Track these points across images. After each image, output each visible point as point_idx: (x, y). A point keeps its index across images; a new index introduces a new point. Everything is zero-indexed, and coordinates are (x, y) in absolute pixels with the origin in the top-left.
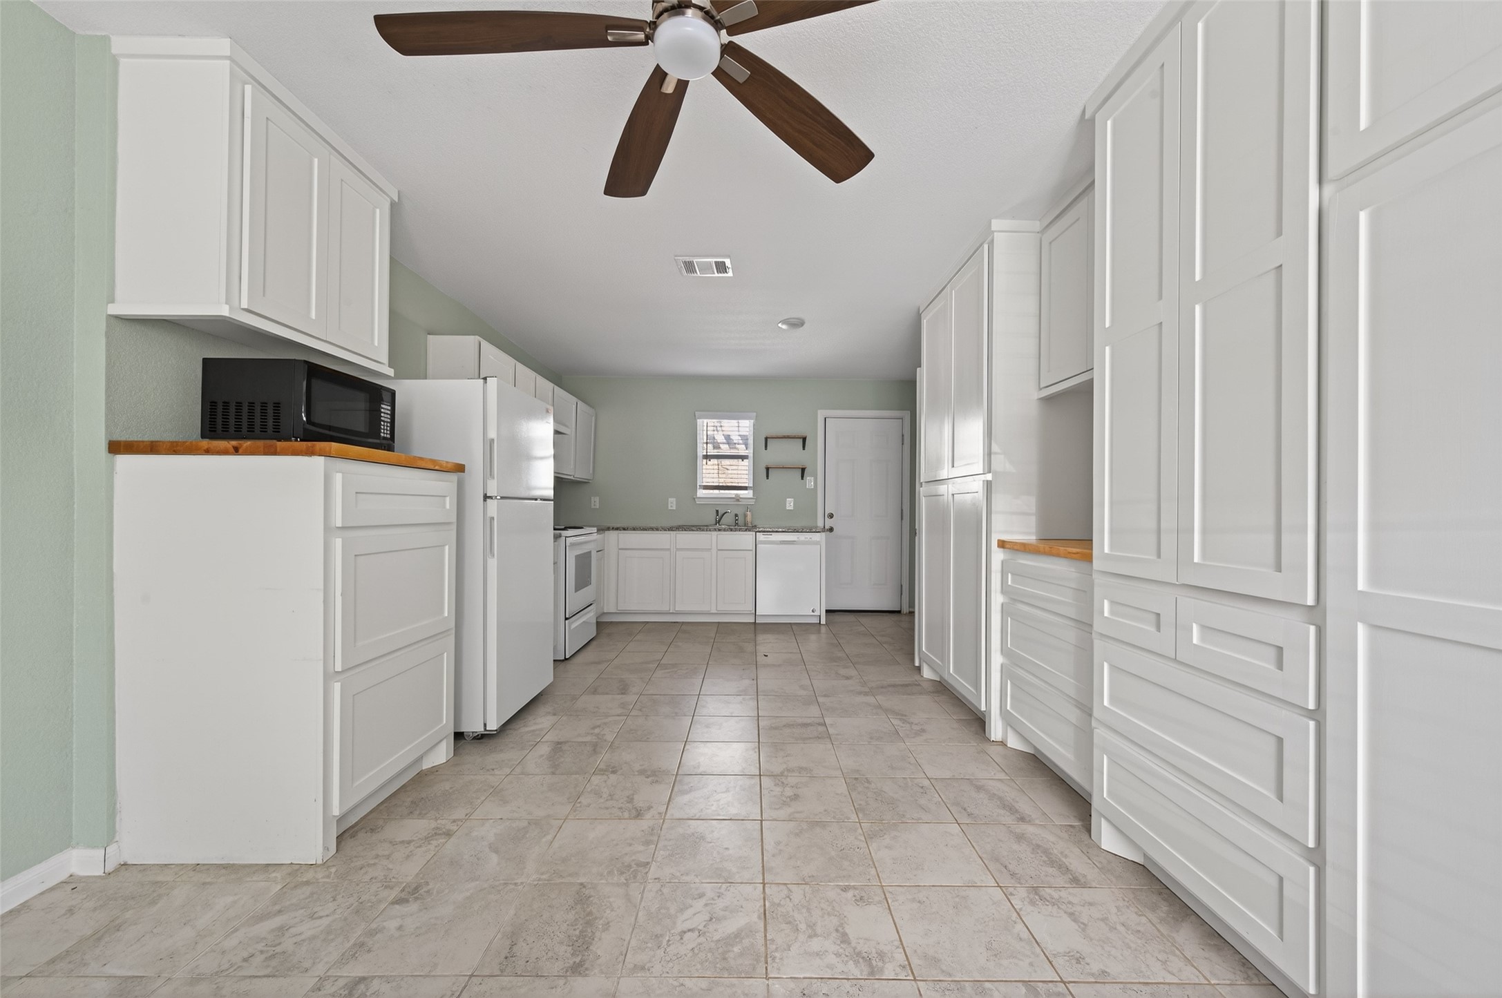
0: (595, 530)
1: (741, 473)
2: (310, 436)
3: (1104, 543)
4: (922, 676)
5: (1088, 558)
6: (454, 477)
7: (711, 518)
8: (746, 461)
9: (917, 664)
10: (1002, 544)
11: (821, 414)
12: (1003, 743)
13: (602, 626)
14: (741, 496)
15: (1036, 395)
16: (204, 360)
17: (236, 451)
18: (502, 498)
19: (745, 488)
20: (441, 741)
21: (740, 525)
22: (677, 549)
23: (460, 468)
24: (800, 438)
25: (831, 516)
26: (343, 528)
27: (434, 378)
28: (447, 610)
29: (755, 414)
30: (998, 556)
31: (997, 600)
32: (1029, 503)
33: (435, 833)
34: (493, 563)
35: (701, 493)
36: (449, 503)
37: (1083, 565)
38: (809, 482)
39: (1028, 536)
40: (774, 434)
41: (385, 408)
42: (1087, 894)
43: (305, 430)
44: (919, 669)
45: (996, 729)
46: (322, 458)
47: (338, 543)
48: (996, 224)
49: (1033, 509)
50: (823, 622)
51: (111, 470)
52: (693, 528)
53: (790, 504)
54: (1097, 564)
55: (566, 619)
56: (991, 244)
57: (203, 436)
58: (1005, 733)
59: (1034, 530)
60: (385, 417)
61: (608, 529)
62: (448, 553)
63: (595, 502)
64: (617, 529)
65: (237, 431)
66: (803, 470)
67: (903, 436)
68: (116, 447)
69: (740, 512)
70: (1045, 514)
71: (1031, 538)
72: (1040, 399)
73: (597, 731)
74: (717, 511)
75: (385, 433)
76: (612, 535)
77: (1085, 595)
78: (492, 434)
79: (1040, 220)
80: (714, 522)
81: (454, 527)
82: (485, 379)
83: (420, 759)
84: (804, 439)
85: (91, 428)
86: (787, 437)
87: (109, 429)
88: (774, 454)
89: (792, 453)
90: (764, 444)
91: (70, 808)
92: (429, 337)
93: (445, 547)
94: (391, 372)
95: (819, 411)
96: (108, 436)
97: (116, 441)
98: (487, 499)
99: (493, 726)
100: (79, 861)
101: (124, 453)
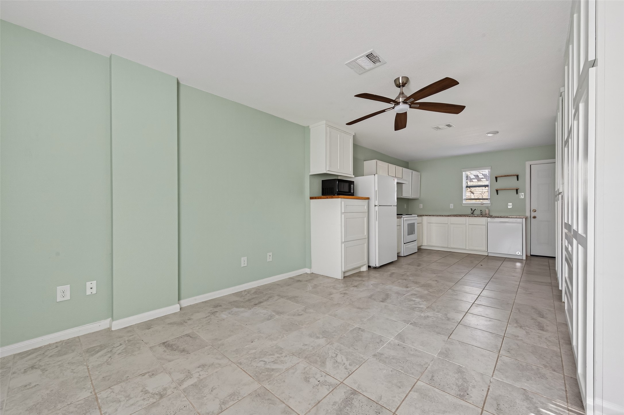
0: (416, 215)
1: (485, 193)
2: (338, 194)
6: (367, 201)
7: (469, 212)
8: (487, 188)
11: (528, 164)
13: (420, 249)
14: (484, 202)
16: (322, 181)
17: (327, 198)
18: (379, 206)
19: (487, 199)
20: (364, 265)
21: (482, 215)
22: (451, 224)
23: (368, 199)
24: (516, 176)
25: (535, 211)
26: (344, 213)
27: (366, 176)
28: (366, 233)
33: (361, 280)
34: (377, 222)
35: (464, 202)
36: (366, 207)
38: (522, 195)
40: (500, 175)
41: (352, 186)
43: (337, 193)
46: (340, 199)
47: (343, 215)
50: (524, 258)
51: (310, 202)
52: (458, 216)
53: (510, 206)
55: (404, 244)
57: (322, 195)
60: (352, 188)
61: (423, 216)
62: (366, 219)
63: (421, 206)
64: (427, 216)
65: (327, 194)
66: (517, 190)
68: (311, 198)
69: (483, 209)
73: (405, 272)
74: (471, 209)
75: (352, 192)
76: (425, 218)
78: (377, 189)
80: (471, 214)
81: (367, 213)
82: (374, 175)
83: (360, 267)
84: (517, 176)
85: (308, 195)
86: (505, 176)
87: (310, 194)
88: (502, 183)
89: (512, 183)
90: (495, 180)
91: (306, 261)
92: (364, 162)
93: (364, 218)
94: (354, 176)
95: (526, 162)
96: (310, 196)
97: (311, 196)
98: (375, 206)
99: (378, 265)
100: (307, 271)
101: (312, 199)
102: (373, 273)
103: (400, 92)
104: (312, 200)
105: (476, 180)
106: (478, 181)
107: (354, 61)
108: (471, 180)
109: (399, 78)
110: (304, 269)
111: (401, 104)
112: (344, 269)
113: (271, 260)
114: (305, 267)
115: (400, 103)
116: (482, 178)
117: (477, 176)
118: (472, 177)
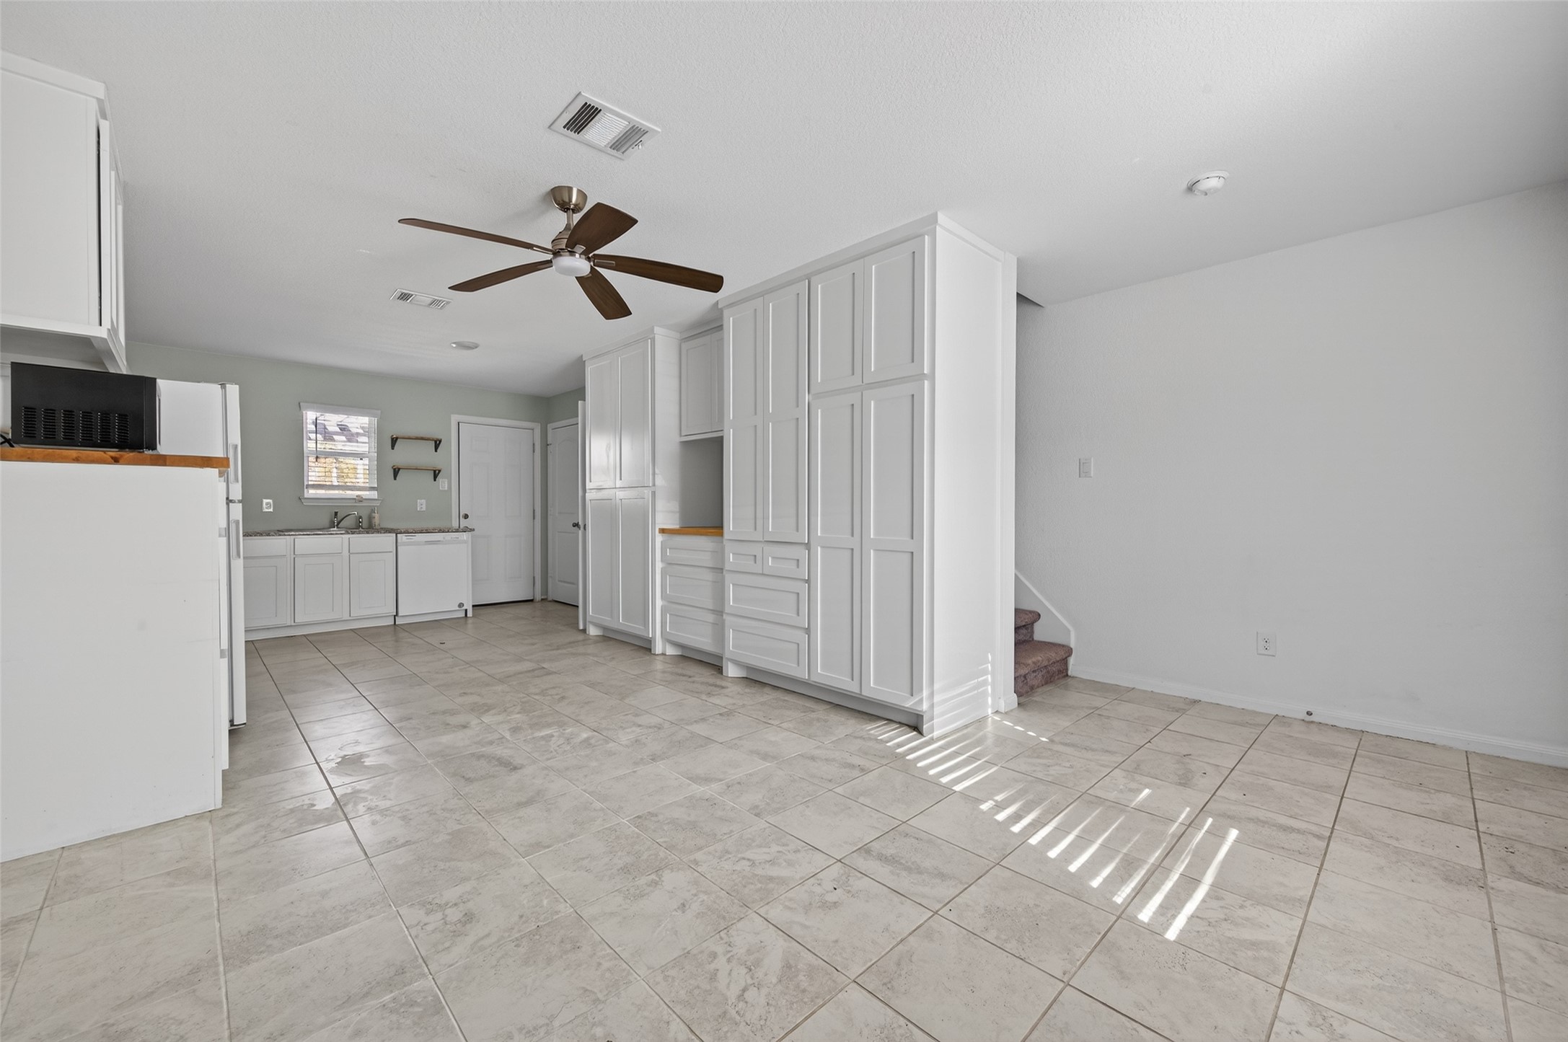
1: (360, 472)
3: (729, 525)
4: (588, 635)
5: (721, 535)
8: (366, 460)
9: (581, 627)
10: (663, 531)
11: (455, 418)
12: (664, 654)
14: (364, 497)
15: (679, 439)
16: (13, 364)
19: (367, 489)
21: (365, 525)
24: (432, 440)
25: (466, 516)
29: (380, 411)
30: (659, 538)
31: (659, 565)
32: (675, 506)
35: (312, 493)
37: (720, 538)
38: (442, 482)
39: (675, 525)
40: (404, 434)
42: (729, 690)
44: (584, 631)
45: (659, 647)
48: (657, 330)
49: (678, 510)
50: (470, 614)
53: (422, 505)
54: (726, 536)
56: (653, 340)
58: (664, 648)
59: (678, 522)
65: (47, 438)
66: (436, 472)
67: (534, 444)
69: (365, 514)
70: (684, 513)
71: (677, 527)
72: (681, 442)
74: (336, 513)
77: (720, 554)
79: (680, 333)
82: (223, 385)
84: (436, 442)
86: (417, 438)
88: (403, 455)
89: (423, 454)
90: (390, 444)
95: (452, 415)
103: (562, 226)
105: (344, 438)
106: (349, 441)
108: (328, 437)
115: (562, 250)
116: (358, 434)
117: (343, 429)
118: (333, 428)
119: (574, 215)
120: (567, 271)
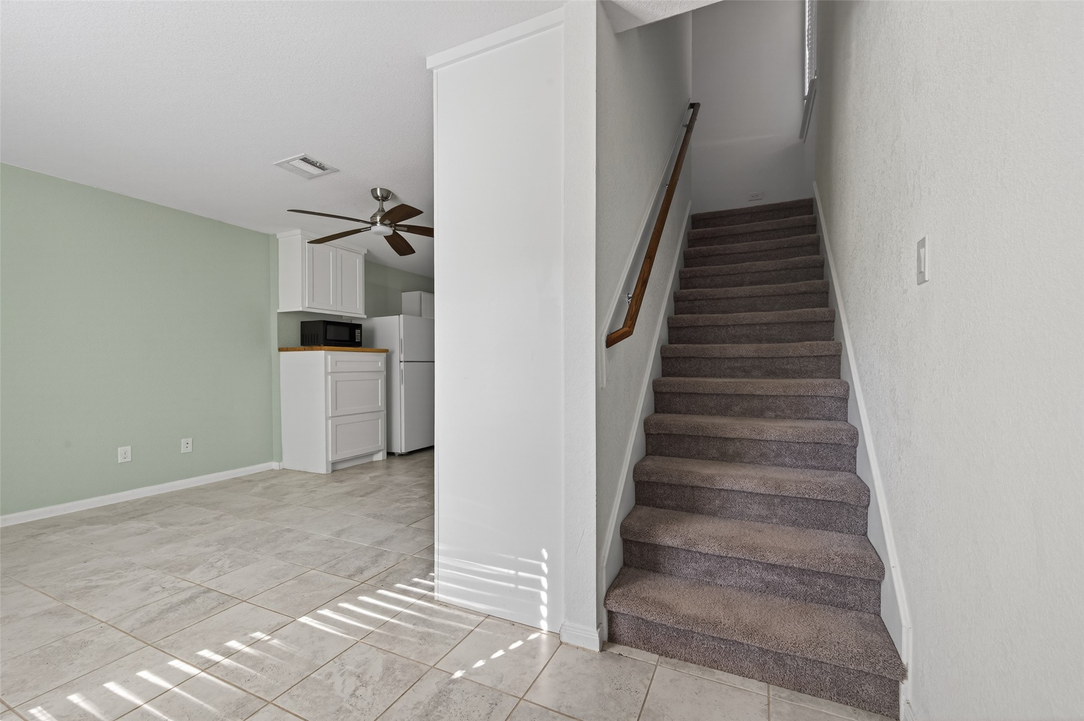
6: (386, 355)
16: (302, 322)
17: (304, 350)
18: (406, 362)
20: (381, 451)
23: (388, 351)
26: (331, 372)
36: (383, 363)
41: (357, 331)
43: (324, 342)
46: (324, 351)
47: (330, 377)
51: (278, 356)
57: (301, 345)
60: (357, 335)
62: (379, 383)
68: (281, 349)
75: (357, 340)
78: (402, 337)
81: (384, 373)
82: (399, 315)
83: (372, 454)
85: (275, 345)
87: (278, 344)
91: (272, 450)
92: (403, 293)
93: (378, 380)
94: (365, 317)
96: (278, 346)
97: (280, 347)
98: (401, 362)
99: (403, 451)
100: (275, 465)
101: (282, 351)
102: (397, 464)
103: (379, 209)
104: (282, 353)
107: (288, 162)
109: (376, 189)
110: (269, 463)
111: (378, 225)
112: (332, 458)
113: (190, 449)
114: (270, 459)
115: (376, 222)
119: (384, 202)
120: (378, 233)
